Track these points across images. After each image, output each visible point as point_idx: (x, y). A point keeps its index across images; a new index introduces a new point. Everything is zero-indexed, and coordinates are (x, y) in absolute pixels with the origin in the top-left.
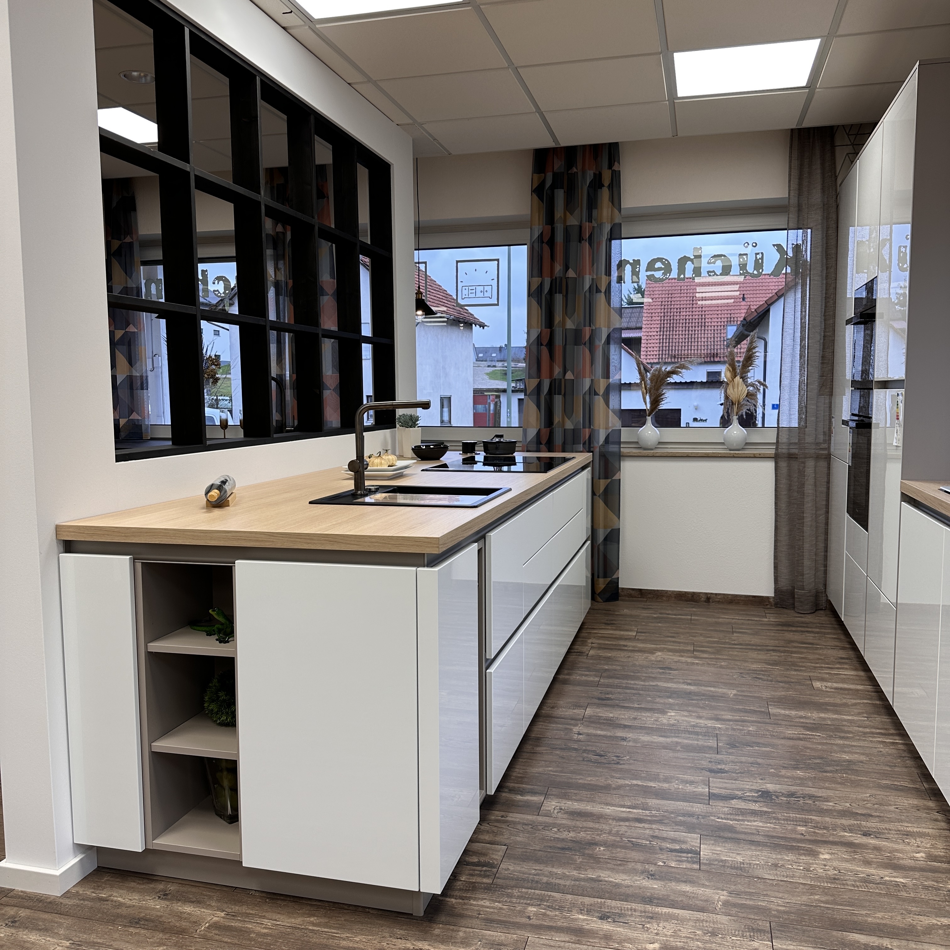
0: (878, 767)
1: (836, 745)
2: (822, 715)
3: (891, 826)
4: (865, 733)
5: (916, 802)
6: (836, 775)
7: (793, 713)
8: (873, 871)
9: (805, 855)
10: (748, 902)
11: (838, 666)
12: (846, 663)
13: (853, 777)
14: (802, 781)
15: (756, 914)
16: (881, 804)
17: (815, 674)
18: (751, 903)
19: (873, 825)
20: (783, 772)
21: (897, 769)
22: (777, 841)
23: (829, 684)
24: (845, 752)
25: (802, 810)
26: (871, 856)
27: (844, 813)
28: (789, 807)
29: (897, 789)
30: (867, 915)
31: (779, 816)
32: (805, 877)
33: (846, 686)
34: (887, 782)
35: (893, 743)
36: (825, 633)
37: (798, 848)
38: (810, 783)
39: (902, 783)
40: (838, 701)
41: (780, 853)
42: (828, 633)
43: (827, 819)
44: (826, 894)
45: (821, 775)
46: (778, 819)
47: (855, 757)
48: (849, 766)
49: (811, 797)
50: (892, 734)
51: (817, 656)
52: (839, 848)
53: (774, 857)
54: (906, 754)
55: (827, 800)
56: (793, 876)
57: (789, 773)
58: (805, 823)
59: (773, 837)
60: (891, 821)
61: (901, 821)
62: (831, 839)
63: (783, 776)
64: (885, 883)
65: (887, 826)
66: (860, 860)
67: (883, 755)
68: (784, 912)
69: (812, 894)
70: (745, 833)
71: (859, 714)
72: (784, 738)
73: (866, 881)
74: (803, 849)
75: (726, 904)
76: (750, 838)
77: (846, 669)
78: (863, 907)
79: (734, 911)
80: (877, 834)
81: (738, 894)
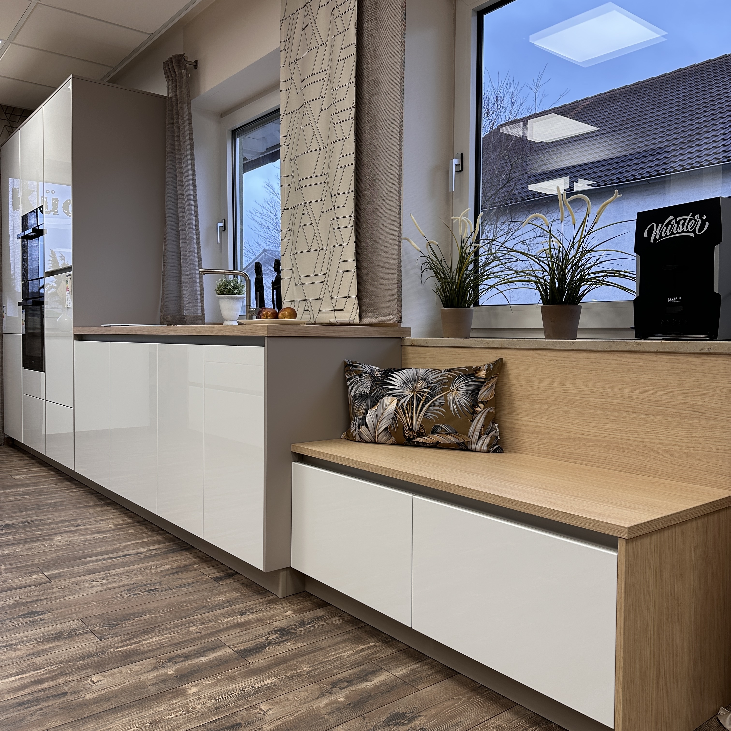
0: (73, 501)
1: (43, 498)
2: (28, 488)
3: (90, 520)
4: (58, 491)
5: (100, 509)
6: (48, 509)
7: (7, 491)
8: (88, 537)
9: (46, 541)
10: (20, 565)
11: (26, 467)
12: (31, 466)
13: (60, 508)
14: (28, 516)
15: (27, 568)
16: (81, 514)
17: (13, 473)
18: (23, 565)
19: (81, 522)
20: (14, 515)
21: (83, 500)
22: (25, 540)
23: (24, 476)
24: (50, 500)
25: (34, 526)
26: (84, 532)
27: (61, 522)
28: (25, 527)
29: (87, 507)
30: (92, 551)
31: (22, 531)
32: (50, 548)
33: (36, 475)
34: (81, 505)
35: (77, 491)
36: (9, 455)
37: (40, 540)
38: (34, 516)
39: (89, 504)
40: (34, 481)
41: (30, 544)
42: (11, 455)
43: (52, 526)
44: (66, 550)
45: (39, 511)
46: (21, 533)
47: (58, 500)
48: (55, 504)
49: (37, 520)
50: (75, 488)
51: (10, 466)
52: (65, 534)
53: (27, 546)
54: (86, 494)
55: (48, 519)
56: (43, 550)
57: (18, 514)
58: (40, 530)
59: (21, 540)
60: (89, 518)
61: (96, 517)
62: (58, 532)
63: (14, 517)
64: (97, 539)
65: (89, 520)
66: (79, 535)
67: (73, 496)
68: (45, 562)
69: (57, 553)
70: (3, 542)
71: (50, 484)
72: (7, 502)
73: (86, 540)
74: (44, 539)
75: (5, 569)
76: (7, 543)
77: (32, 468)
78: (88, 549)
79: (13, 570)
80: (84, 524)
81: (12, 564)
